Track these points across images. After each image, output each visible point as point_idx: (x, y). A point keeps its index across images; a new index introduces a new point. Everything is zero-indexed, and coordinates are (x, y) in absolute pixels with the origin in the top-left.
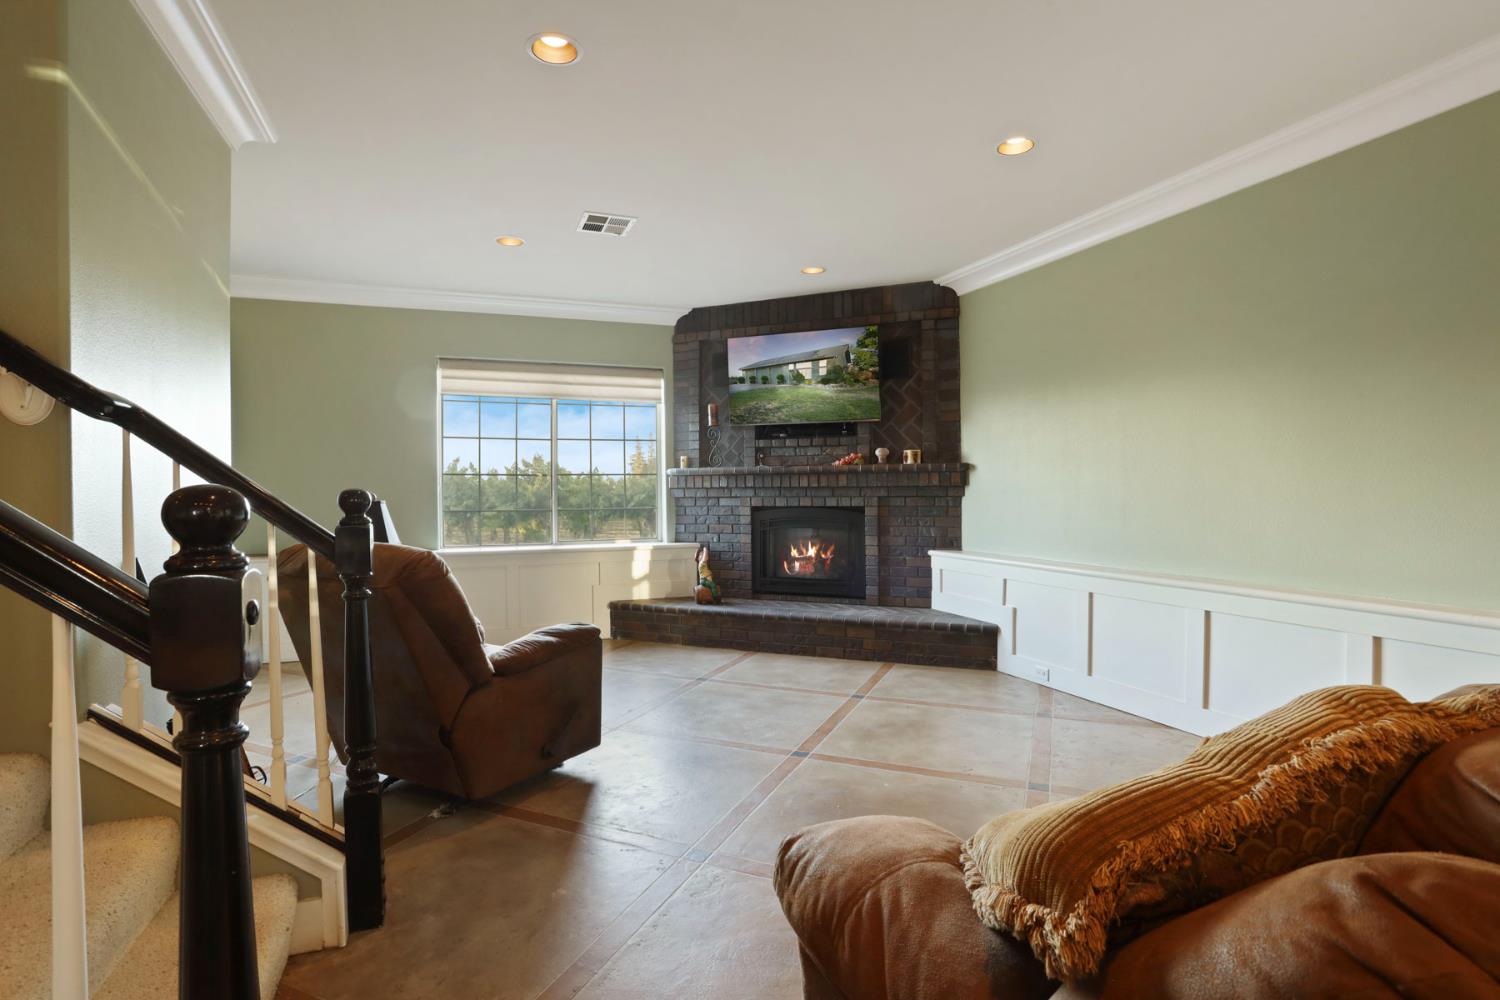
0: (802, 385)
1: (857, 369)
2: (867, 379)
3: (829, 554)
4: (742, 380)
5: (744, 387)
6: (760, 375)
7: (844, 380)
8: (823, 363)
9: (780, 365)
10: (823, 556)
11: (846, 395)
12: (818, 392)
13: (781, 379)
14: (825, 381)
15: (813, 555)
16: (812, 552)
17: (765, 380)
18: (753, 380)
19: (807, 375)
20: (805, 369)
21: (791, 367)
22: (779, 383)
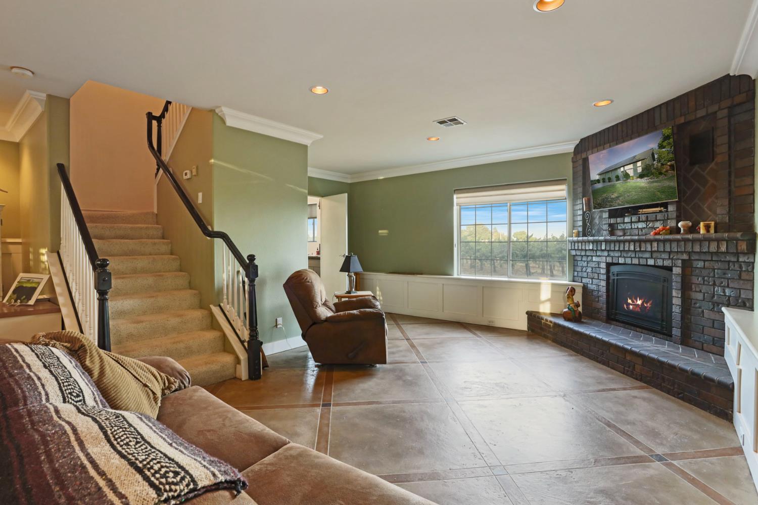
0: (629, 180)
1: (659, 165)
2: (667, 171)
3: (648, 304)
4: (598, 181)
5: (599, 186)
6: (607, 176)
7: (652, 174)
8: (639, 164)
9: (616, 169)
10: (645, 305)
11: (655, 184)
12: (638, 184)
13: (618, 178)
14: (641, 176)
15: (640, 304)
16: (639, 302)
17: (610, 180)
18: (604, 180)
19: (631, 173)
20: (629, 169)
21: (622, 169)
22: (617, 181)
